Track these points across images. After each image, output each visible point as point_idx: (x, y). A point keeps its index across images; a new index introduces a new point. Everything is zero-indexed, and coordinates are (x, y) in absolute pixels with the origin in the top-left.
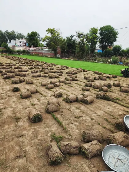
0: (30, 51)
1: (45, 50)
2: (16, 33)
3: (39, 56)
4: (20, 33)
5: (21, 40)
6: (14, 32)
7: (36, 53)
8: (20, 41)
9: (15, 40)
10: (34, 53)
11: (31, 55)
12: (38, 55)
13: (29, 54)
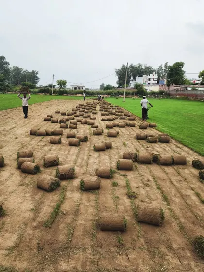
0: (170, 92)
1: (200, 89)
2: (143, 67)
3: (191, 100)
4: (148, 65)
5: (151, 76)
6: (140, 65)
7: (183, 95)
8: (149, 77)
9: (142, 76)
10: (179, 94)
11: (172, 98)
12: (187, 97)
13: (171, 97)
